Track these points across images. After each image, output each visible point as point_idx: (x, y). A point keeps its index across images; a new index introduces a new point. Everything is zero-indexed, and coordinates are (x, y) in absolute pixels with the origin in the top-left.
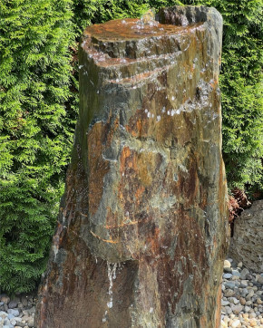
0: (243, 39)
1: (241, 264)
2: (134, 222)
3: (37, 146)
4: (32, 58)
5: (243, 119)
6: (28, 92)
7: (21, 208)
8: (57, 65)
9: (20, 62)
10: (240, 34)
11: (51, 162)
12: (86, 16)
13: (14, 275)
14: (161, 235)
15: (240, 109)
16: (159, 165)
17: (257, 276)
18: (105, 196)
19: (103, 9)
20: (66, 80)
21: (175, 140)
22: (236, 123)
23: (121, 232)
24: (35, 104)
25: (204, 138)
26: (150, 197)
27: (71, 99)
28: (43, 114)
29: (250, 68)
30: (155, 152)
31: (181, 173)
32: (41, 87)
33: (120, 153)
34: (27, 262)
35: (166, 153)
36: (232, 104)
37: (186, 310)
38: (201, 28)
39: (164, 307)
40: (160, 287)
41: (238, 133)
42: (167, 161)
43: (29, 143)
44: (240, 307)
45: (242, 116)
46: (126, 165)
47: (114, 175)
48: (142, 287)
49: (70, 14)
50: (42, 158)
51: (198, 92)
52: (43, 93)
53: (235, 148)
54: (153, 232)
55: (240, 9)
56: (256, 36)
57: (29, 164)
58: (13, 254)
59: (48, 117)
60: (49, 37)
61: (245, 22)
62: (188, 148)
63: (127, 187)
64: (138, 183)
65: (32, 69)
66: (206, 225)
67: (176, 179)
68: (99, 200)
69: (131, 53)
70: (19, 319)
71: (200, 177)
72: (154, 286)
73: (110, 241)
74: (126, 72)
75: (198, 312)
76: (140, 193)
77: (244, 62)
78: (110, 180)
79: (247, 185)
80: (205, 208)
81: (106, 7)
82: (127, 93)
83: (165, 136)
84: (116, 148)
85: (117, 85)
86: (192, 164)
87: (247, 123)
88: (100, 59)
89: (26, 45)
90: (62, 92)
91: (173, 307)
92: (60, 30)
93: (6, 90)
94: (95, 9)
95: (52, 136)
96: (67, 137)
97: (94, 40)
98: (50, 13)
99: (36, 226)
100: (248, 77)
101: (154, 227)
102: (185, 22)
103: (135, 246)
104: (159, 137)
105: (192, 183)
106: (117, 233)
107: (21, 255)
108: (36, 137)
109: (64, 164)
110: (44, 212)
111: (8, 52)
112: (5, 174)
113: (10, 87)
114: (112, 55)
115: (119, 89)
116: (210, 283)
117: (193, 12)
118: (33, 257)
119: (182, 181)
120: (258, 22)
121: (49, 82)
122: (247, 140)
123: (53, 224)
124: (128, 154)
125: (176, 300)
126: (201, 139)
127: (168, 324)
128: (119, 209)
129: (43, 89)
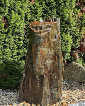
0: (64, 24)
1: (66, 79)
2: (43, 66)
3: (17, 51)
4: (16, 30)
5: (65, 43)
6: (15, 39)
7: (14, 66)
8: (21, 32)
9: (13, 31)
10: (63, 23)
11: (20, 55)
12: (27, 20)
13: (12, 83)
14: (49, 69)
15: (64, 41)
16: (48, 53)
17: (70, 82)
18: (37, 60)
19: (31, 18)
20: (23, 35)
21: (51, 47)
22: (63, 44)
23: (40, 68)
24: (16, 41)
25: (58, 47)
26: (46, 61)
27: (24, 40)
28: (18, 44)
29: (66, 31)
30: (47, 50)
31: (53, 55)
32: (17, 37)
33: (40, 51)
34: (15, 80)
35: (49, 51)
36: (62, 40)
37: (55, 87)
38: (55, 22)
39: (50, 86)
40: (49, 81)
41: (64, 46)
42: (50, 52)
43: (15, 50)
44: (66, 89)
45: (65, 42)
46: (41, 53)
47: (38, 56)
48: (45, 81)
49: (24, 20)
50: (18, 54)
51: (56, 37)
52: (18, 39)
53: (63, 50)
54: (47, 69)
55: (63, 17)
56: (67, 23)
57: (15, 56)
58: (12, 78)
59: (19, 44)
60: (20, 25)
61: (64, 20)
62: (54, 49)
63: (41, 58)
64: (43, 57)
65: (15, 33)
66: (59, 67)
67: (52, 56)
68: (35, 62)
69: (41, 28)
70: (14, 94)
71: (57, 56)
73: (38, 71)
74: (40, 33)
75: (58, 87)
76: (44, 60)
77: (64, 30)
78: (38, 57)
79: (66, 60)
80: (58, 63)
81: (32, 18)
82: (41, 37)
83: (49, 47)
84: (39, 50)
86: (55, 53)
87: (66, 44)
88: (34, 30)
89: (15, 28)
90: (22, 38)
91: (52, 86)
92: (22, 24)
93: (10, 38)
94: (29, 19)
95: (20, 49)
96: (23, 49)
97: (32, 26)
98: (20, 20)
99: (17, 70)
100: (66, 33)
101: (47, 67)
102: (52, 21)
103: (43, 72)
104: (48, 47)
105: (55, 57)
106: (40, 69)
107: (14, 78)
108: (17, 49)
109: (23, 55)
110: (19, 67)
111: (11, 29)
112: (10, 58)
113: (11, 37)
114: (37, 29)
115: (39, 37)
116: (60, 81)
117: (53, 19)
118: (17, 78)
119: (53, 57)
120: (67, 20)
121: (19, 36)
122: (66, 48)
123: (21, 70)
124: (41, 51)
125: (53, 84)
126: (57, 47)
127: (51, 90)
128: (40, 63)
129: (18, 38)
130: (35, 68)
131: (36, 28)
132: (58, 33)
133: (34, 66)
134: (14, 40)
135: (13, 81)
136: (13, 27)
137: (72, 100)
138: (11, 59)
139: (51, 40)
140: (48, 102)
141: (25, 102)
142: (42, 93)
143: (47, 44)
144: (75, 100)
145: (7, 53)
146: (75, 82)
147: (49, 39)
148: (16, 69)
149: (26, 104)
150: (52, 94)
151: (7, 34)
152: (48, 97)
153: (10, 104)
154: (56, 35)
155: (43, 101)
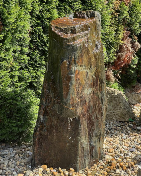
2: (79, 100)
3: (19, 74)
6: (14, 51)
14: (87, 105)
16: (86, 76)
18: (70, 90)
21: (91, 65)
23: (75, 104)
24: (17, 56)
26: (84, 90)
27: (30, 52)
28: (20, 60)
30: (85, 71)
31: (93, 79)
33: (75, 73)
35: (88, 71)
38: (94, 19)
39: (89, 135)
40: (88, 126)
42: (89, 74)
43: (16, 73)
46: (77, 77)
47: (73, 81)
48: (82, 127)
51: (97, 46)
52: (20, 51)
58: (11, 123)
62: (95, 69)
63: (77, 86)
64: (80, 84)
66: (102, 99)
67: (92, 81)
68: (68, 92)
69: (73, 31)
70: (15, 151)
72: (86, 126)
73: (72, 109)
74: (74, 39)
75: (100, 135)
76: (81, 88)
78: (72, 84)
80: (101, 93)
82: (77, 48)
83: (88, 64)
84: (73, 70)
85: (72, 45)
86: (97, 75)
91: (92, 134)
97: (57, 27)
101: (85, 102)
102: (86, 17)
103: (79, 110)
104: (86, 65)
105: (97, 83)
107: (14, 123)
108: (19, 70)
111: (10, 34)
115: (73, 47)
117: (89, 13)
119: (94, 81)
124: (77, 72)
125: (93, 131)
126: (100, 64)
127: (90, 141)
128: (75, 95)
129: (20, 49)
130: (67, 104)
131: (65, 31)
132: (98, 38)
133: (64, 100)
134: (13, 54)
135: (14, 129)
136: (12, 29)
137: (122, 154)
138: (9, 90)
139: (91, 51)
140: (87, 162)
141: (46, 166)
142: (78, 148)
143: (85, 59)
144: (127, 155)
145: (4, 79)
146: (112, 122)
147: (88, 50)
148: (19, 106)
149: (48, 169)
150: (92, 147)
151: (4, 44)
152: (86, 154)
153: (18, 172)
154: (97, 43)
155: (78, 162)
